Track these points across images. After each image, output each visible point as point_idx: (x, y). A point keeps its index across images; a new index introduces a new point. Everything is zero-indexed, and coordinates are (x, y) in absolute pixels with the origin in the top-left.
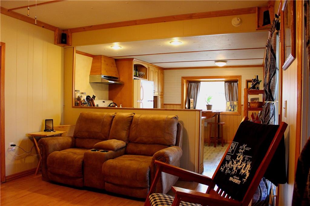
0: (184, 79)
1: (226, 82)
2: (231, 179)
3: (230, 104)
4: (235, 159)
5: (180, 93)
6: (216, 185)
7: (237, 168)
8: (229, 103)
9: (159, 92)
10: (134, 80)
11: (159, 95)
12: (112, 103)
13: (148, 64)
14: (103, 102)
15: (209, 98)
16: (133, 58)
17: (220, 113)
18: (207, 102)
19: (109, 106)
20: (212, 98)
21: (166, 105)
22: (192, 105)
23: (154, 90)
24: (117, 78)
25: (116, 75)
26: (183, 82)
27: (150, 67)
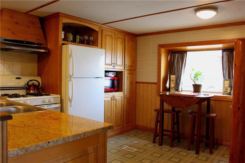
0: (162, 48)
1: (224, 50)
3: (230, 84)
8: (227, 82)
9: (127, 66)
10: (62, 46)
11: (126, 70)
12: (31, 80)
13: (99, 25)
14: (17, 78)
15: (197, 74)
16: (58, 13)
17: (209, 98)
18: (193, 80)
19: (26, 84)
20: (201, 75)
21: (139, 84)
22: (173, 85)
23: (114, 62)
24: (38, 44)
25: (38, 39)
26: (160, 52)
27: (106, 30)
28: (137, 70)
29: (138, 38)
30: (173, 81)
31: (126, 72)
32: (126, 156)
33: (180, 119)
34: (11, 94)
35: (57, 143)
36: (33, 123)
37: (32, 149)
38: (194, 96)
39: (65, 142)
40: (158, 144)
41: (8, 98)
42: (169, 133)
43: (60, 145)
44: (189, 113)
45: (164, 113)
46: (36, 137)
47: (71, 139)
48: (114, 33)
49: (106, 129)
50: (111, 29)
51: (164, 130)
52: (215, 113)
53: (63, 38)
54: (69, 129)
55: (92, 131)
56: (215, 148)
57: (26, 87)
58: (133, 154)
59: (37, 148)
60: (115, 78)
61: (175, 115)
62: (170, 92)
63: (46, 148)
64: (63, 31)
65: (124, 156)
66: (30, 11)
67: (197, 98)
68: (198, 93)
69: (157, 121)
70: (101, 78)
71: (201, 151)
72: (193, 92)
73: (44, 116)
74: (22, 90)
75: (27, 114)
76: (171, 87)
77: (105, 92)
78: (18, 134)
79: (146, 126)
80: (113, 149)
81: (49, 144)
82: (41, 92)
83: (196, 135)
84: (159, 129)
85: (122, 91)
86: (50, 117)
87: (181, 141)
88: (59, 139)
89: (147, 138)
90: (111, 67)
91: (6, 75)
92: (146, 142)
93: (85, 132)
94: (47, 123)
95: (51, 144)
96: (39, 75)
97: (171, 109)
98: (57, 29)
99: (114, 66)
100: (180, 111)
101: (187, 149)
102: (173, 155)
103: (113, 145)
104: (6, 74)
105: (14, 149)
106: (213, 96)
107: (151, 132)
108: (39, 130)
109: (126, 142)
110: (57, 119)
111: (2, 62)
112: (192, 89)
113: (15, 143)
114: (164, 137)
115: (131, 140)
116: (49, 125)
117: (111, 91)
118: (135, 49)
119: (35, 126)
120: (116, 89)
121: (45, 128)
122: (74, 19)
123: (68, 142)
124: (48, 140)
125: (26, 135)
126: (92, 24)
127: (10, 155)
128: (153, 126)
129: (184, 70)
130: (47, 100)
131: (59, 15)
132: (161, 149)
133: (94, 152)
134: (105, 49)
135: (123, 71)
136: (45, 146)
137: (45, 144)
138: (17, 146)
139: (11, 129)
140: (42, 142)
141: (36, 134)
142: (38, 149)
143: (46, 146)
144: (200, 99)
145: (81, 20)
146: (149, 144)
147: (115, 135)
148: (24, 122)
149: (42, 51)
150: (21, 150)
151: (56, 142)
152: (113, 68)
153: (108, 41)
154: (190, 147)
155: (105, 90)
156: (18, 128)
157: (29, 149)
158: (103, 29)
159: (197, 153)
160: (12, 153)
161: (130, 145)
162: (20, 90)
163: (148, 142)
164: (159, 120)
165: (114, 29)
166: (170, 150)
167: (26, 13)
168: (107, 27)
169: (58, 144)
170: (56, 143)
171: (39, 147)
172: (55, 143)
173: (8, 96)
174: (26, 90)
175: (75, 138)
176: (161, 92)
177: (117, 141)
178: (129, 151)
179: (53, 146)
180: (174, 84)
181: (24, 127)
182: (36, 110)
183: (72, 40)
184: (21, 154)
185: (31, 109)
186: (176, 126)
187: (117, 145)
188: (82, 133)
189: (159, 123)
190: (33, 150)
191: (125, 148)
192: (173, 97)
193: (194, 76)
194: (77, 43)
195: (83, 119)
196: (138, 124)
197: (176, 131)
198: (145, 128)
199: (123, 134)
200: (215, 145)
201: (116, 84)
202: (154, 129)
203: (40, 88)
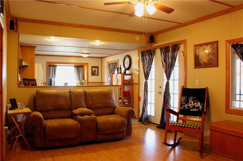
0: (48, 64)
1: (75, 66)
2: (191, 110)
4: (188, 102)
5: (46, 74)
6: (180, 114)
7: (192, 106)
8: (78, 81)
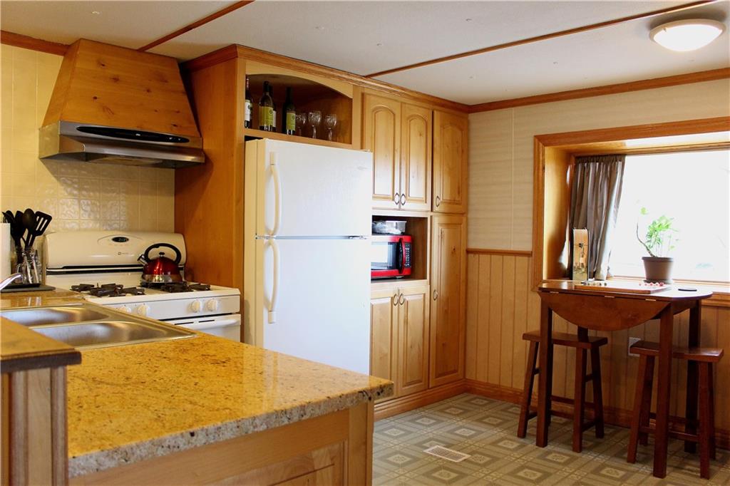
0: (545, 145)
5: (530, 205)
9: (438, 201)
10: (245, 144)
11: (437, 214)
12: (157, 246)
13: (355, 79)
14: (116, 240)
15: (656, 226)
16: (234, 47)
17: (698, 300)
18: (645, 245)
19: (141, 257)
20: (669, 227)
21: (477, 255)
22: (581, 259)
23: (400, 192)
24: (175, 139)
25: (175, 125)
26: (541, 158)
27: (374, 95)
28: (470, 215)
29: (473, 117)
30: (580, 245)
31: (436, 221)
32: (436, 475)
33: (602, 363)
34: (100, 286)
35: (217, 435)
36: (150, 373)
37: (144, 452)
38: (649, 292)
39: (243, 434)
40: (535, 439)
41: (90, 296)
42: (569, 408)
43: (227, 442)
44: (631, 347)
45: (555, 346)
46: (156, 417)
47: (261, 425)
48: (400, 103)
49: (370, 394)
50: (391, 91)
51: (554, 397)
52: (716, 347)
53: (249, 120)
54: (258, 393)
55: (325, 402)
56: (717, 458)
57: (141, 266)
58: (457, 468)
59: (157, 449)
60: (403, 237)
61: (589, 351)
62: (572, 279)
63: (185, 450)
64: (246, 98)
65: (428, 475)
66: (151, 44)
67: (657, 300)
68: (661, 285)
69: (532, 371)
70: (362, 237)
71: (670, 466)
72: (645, 281)
73: (185, 351)
74: (130, 273)
75: (138, 345)
76: (574, 265)
77: (372, 280)
78: (105, 405)
79: (496, 382)
80: (396, 453)
81: (195, 437)
82: (183, 280)
83: (653, 416)
84: (537, 394)
85: (424, 278)
86: (203, 355)
87: (605, 432)
88: (224, 423)
89: (499, 421)
90: (393, 205)
91: (85, 230)
92: (496, 433)
93: (303, 403)
94: (193, 375)
95: (200, 440)
96: (179, 229)
97: (576, 333)
98: (231, 93)
99: (399, 202)
100: (604, 341)
101: (624, 458)
102: (582, 477)
103: (396, 442)
104: (84, 226)
105: (88, 453)
106: (711, 293)
107: (511, 404)
108: (166, 396)
109: (434, 432)
110: (224, 362)
111: (75, 192)
112: (642, 272)
113: (94, 433)
114: (553, 418)
115: (453, 427)
116: (197, 380)
117: (393, 278)
118: (463, 151)
119: (158, 384)
120: (406, 272)
121: (186, 389)
122: (279, 64)
123: (250, 432)
124: (191, 426)
125: (129, 408)
126: (334, 76)
127: (77, 469)
128: (520, 385)
129: (617, 211)
130: (201, 304)
131: (236, 52)
132: (543, 457)
133: (333, 465)
134: (374, 151)
135: (428, 215)
136: (181, 446)
137: (180, 439)
138: (99, 443)
139: (86, 389)
140: (173, 434)
141: (156, 408)
142: (160, 452)
143: (185, 444)
144: (667, 304)
145: (300, 65)
146: (506, 441)
147: (403, 411)
148: (126, 368)
149: (189, 158)
150: (109, 456)
151: (215, 433)
152: (397, 207)
153: (382, 127)
154: (636, 452)
155: (373, 274)
156: (108, 386)
157: (133, 454)
158: (366, 91)
159: (659, 472)
160: (82, 464)
161: (447, 440)
162: (126, 273)
163: (502, 434)
164: (537, 366)
165: (399, 91)
166: (572, 459)
167: (142, 50)
168: (379, 85)
169: (222, 440)
170: (214, 436)
171: (163, 447)
172: (211, 437)
173: (89, 292)
174: (142, 273)
175: (274, 421)
176: (544, 282)
177: (409, 429)
178: (444, 460)
179: (207, 446)
180: (585, 256)
181: (125, 385)
182: (165, 332)
183: (274, 126)
184: (109, 467)
185: (151, 329)
186: (590, 385)
187: (408, 440)
188: (295, 408)
189: (536, 376)
190: (146, 456)
191: (433, 451)
192: (579, 295)
193: (648, 231)
194: (290, 134)
195: (301, 362)
196: (474, 379)
197: (592, 402)
198: (496, 389)
199: (428, 407)
200: (717, 449)
201: (407, 257)
202: (521, 393)
203: (182, 269)
